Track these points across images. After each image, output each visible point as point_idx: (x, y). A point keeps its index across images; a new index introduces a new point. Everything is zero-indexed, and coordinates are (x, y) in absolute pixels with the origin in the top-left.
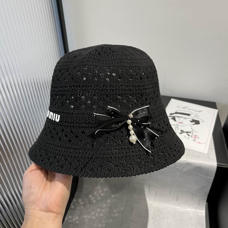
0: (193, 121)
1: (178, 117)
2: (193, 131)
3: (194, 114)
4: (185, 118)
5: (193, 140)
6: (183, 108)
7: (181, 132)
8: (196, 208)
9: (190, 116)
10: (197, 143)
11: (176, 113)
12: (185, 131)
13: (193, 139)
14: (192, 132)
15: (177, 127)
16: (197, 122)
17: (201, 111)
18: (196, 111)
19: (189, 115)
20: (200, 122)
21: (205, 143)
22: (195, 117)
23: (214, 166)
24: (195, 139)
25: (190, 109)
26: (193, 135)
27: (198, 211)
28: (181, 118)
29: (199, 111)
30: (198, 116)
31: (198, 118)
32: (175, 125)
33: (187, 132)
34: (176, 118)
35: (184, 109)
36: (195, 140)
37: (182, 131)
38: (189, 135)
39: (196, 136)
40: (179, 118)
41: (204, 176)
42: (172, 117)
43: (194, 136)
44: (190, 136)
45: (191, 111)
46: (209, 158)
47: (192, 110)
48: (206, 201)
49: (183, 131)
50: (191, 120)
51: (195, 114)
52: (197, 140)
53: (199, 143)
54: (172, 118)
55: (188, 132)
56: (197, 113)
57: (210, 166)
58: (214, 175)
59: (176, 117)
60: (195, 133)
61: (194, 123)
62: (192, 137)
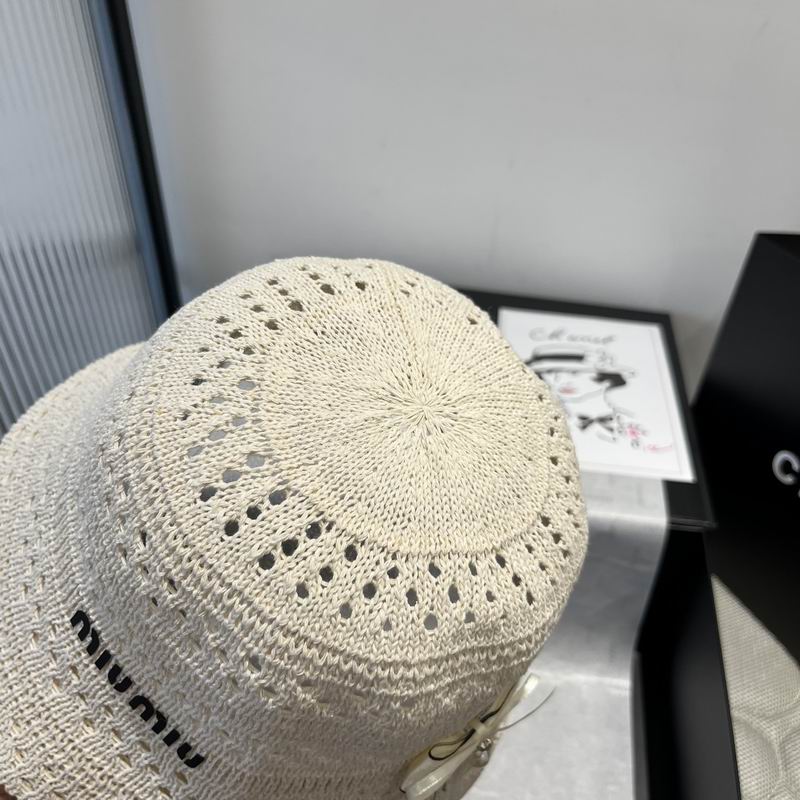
0: (602, 377)
1: (550, 371)
2: (618, 413)
3: (595, 353)
5: (633, 445)
6: (551, 337)
7: (582, 423)
8: (602, 673)
9: (585, 360)
10: (648, 450)
11: (538, 358)
12: (594, 418)
13: (630, 439)
14: (615, 417)
16: (617, 380)
18: (596, 341)
19: (579, 358)
20: (624, 377)
21: (671, 446)
22: (603, 363)
24: (635, 438)
25: (573, 339)
26: (621, 426)
29: (604, 341)
30: (609, 359)
31: (612, 364)
33: (602, 420)
34: (546, 377)
35: (555, 342)
36: (636, 441)
37: (582, 418)
38: (611, 430)
39: (635, 429)
41: (628, 565)
44: (616, 432)
46: (640, 501)
48: (631, 646)
49: (587, 418)
50: (595, 375)
51: (598, 351)
52: (645, 440)
53: (654, 449)
55: (605, 419)
59: (544, 371)
60: (626, 420)
61: (606, 384)
62: (623, 433)
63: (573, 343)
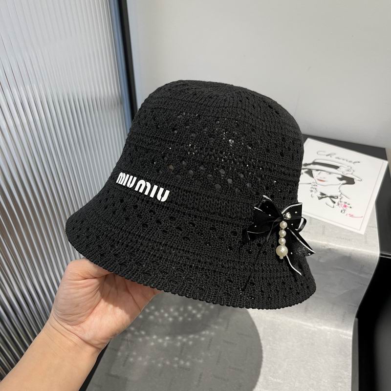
0: (343, 178)
1: (318, 170)
2: (342, 196)
3: (346, 166)
4: (330, 173)
5: (342, 211)
6: (327, 155)
7: (321, 196)
8: (338, 326)
9: (339, 169)
10: (348, 216)
11: (314, 163)
12: (329, 195)
13: (342, 209)
14: (339, 197)
15: (314, 187)
16: (350, 181)
17: (359, 162)
18: (350, 162)
19: (336, 167)
20: (355, 181)
21: (362, 217)
22: (348, 172)
23: (375, 257)
24: (345, 208)
25: (338, 158)
26: (341, 202)
27: (340, 330)
28: (322, 172)
29: (355, 163)
30: (352, 171)
31: (352, 174)
32: (310, 184)
33: (331, 197)
34: (314, 172)
35: (329, 158)
36: (345, 210)
37: (322, 194)
38: (334, 202)
39: (346, 205)
40: (319, 172)
41: (357, 274)
42: (307, 170)
43: (343, 203)
44: (336, 204)
45: (341, 161)
46: (366, 242)
47: (343, 160)
48: (355, 315)
49: (325, 195)
50: (340, 177)
51: (348, 166)
52: (348, 210)
53: (352, 216)
54: (306, 172)
55: (333, 197)
56: (351, 164)
57: (368, 256)
58: (373, 272)
59: (314, 169)
60: (344, 200)
61: (344, 182)
62: (339, 206)
63: (337, 160)
